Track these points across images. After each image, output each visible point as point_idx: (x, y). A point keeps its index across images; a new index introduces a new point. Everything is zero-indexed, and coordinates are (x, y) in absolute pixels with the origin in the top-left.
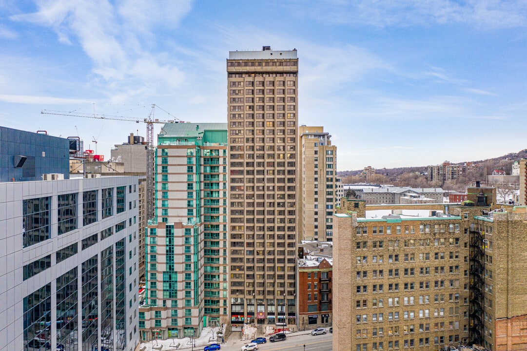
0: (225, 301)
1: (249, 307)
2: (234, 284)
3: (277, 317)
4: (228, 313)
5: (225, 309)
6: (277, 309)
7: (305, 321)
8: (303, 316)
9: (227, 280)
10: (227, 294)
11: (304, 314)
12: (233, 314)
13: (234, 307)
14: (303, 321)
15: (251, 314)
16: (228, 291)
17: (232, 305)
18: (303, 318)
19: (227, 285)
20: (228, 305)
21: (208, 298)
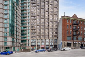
0: (29, 41)
1: (38, 43)
2: (32, 33)
3: (49, 47)
4: (30, 46)
5: (29, 44)
6: (49, 44)
7: (66, 45)
8: (65, 42)
9: (30, 32)
10: (29, 38)
11: (65, 41)
12: (32, 46)
13: (32, 43)
14: (65, 44)
15: (39, 46)
16: (30, 37)
17: (31, 42)
18: (65, 43)
19: (30, 35)
20: (30, 42)
21: (22, 40)
